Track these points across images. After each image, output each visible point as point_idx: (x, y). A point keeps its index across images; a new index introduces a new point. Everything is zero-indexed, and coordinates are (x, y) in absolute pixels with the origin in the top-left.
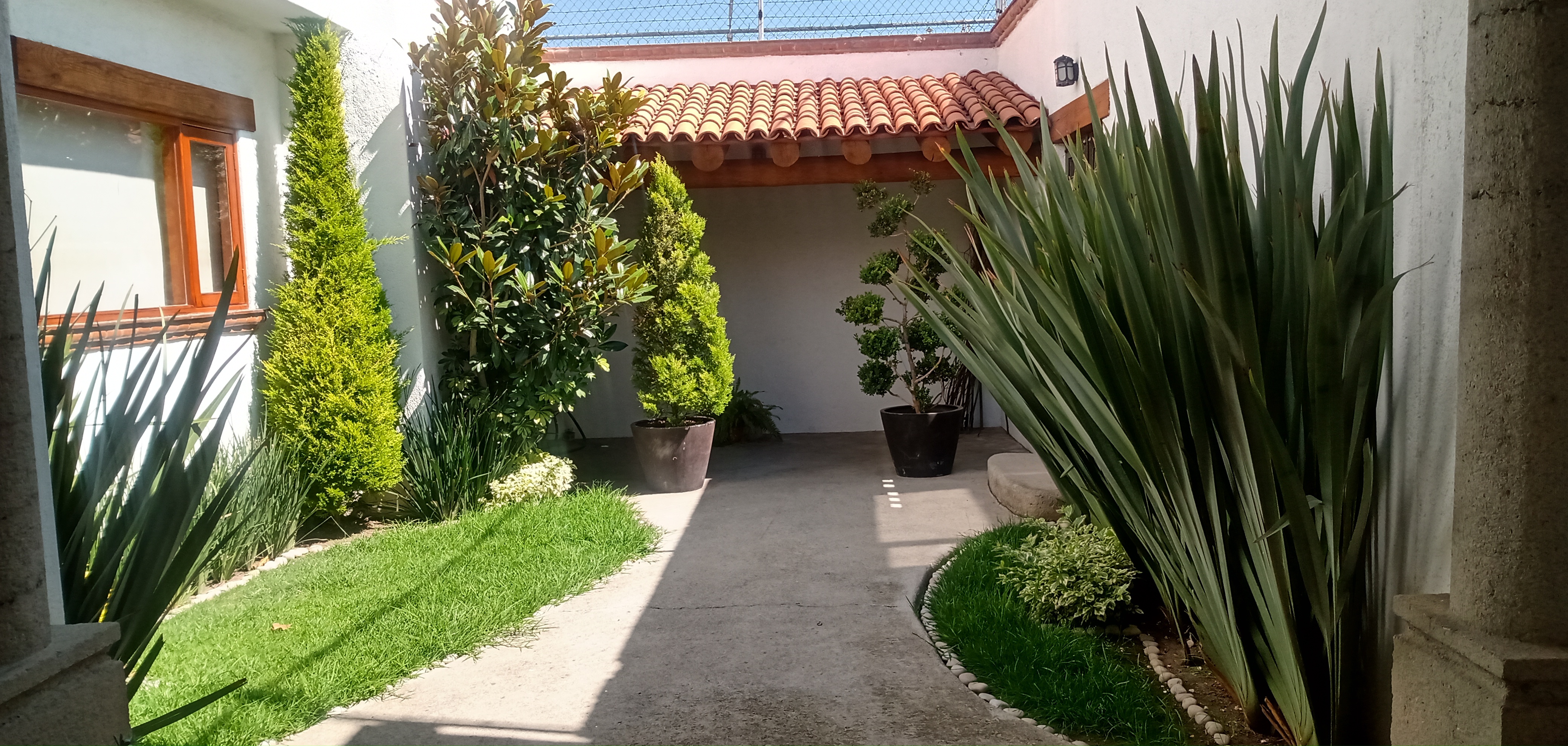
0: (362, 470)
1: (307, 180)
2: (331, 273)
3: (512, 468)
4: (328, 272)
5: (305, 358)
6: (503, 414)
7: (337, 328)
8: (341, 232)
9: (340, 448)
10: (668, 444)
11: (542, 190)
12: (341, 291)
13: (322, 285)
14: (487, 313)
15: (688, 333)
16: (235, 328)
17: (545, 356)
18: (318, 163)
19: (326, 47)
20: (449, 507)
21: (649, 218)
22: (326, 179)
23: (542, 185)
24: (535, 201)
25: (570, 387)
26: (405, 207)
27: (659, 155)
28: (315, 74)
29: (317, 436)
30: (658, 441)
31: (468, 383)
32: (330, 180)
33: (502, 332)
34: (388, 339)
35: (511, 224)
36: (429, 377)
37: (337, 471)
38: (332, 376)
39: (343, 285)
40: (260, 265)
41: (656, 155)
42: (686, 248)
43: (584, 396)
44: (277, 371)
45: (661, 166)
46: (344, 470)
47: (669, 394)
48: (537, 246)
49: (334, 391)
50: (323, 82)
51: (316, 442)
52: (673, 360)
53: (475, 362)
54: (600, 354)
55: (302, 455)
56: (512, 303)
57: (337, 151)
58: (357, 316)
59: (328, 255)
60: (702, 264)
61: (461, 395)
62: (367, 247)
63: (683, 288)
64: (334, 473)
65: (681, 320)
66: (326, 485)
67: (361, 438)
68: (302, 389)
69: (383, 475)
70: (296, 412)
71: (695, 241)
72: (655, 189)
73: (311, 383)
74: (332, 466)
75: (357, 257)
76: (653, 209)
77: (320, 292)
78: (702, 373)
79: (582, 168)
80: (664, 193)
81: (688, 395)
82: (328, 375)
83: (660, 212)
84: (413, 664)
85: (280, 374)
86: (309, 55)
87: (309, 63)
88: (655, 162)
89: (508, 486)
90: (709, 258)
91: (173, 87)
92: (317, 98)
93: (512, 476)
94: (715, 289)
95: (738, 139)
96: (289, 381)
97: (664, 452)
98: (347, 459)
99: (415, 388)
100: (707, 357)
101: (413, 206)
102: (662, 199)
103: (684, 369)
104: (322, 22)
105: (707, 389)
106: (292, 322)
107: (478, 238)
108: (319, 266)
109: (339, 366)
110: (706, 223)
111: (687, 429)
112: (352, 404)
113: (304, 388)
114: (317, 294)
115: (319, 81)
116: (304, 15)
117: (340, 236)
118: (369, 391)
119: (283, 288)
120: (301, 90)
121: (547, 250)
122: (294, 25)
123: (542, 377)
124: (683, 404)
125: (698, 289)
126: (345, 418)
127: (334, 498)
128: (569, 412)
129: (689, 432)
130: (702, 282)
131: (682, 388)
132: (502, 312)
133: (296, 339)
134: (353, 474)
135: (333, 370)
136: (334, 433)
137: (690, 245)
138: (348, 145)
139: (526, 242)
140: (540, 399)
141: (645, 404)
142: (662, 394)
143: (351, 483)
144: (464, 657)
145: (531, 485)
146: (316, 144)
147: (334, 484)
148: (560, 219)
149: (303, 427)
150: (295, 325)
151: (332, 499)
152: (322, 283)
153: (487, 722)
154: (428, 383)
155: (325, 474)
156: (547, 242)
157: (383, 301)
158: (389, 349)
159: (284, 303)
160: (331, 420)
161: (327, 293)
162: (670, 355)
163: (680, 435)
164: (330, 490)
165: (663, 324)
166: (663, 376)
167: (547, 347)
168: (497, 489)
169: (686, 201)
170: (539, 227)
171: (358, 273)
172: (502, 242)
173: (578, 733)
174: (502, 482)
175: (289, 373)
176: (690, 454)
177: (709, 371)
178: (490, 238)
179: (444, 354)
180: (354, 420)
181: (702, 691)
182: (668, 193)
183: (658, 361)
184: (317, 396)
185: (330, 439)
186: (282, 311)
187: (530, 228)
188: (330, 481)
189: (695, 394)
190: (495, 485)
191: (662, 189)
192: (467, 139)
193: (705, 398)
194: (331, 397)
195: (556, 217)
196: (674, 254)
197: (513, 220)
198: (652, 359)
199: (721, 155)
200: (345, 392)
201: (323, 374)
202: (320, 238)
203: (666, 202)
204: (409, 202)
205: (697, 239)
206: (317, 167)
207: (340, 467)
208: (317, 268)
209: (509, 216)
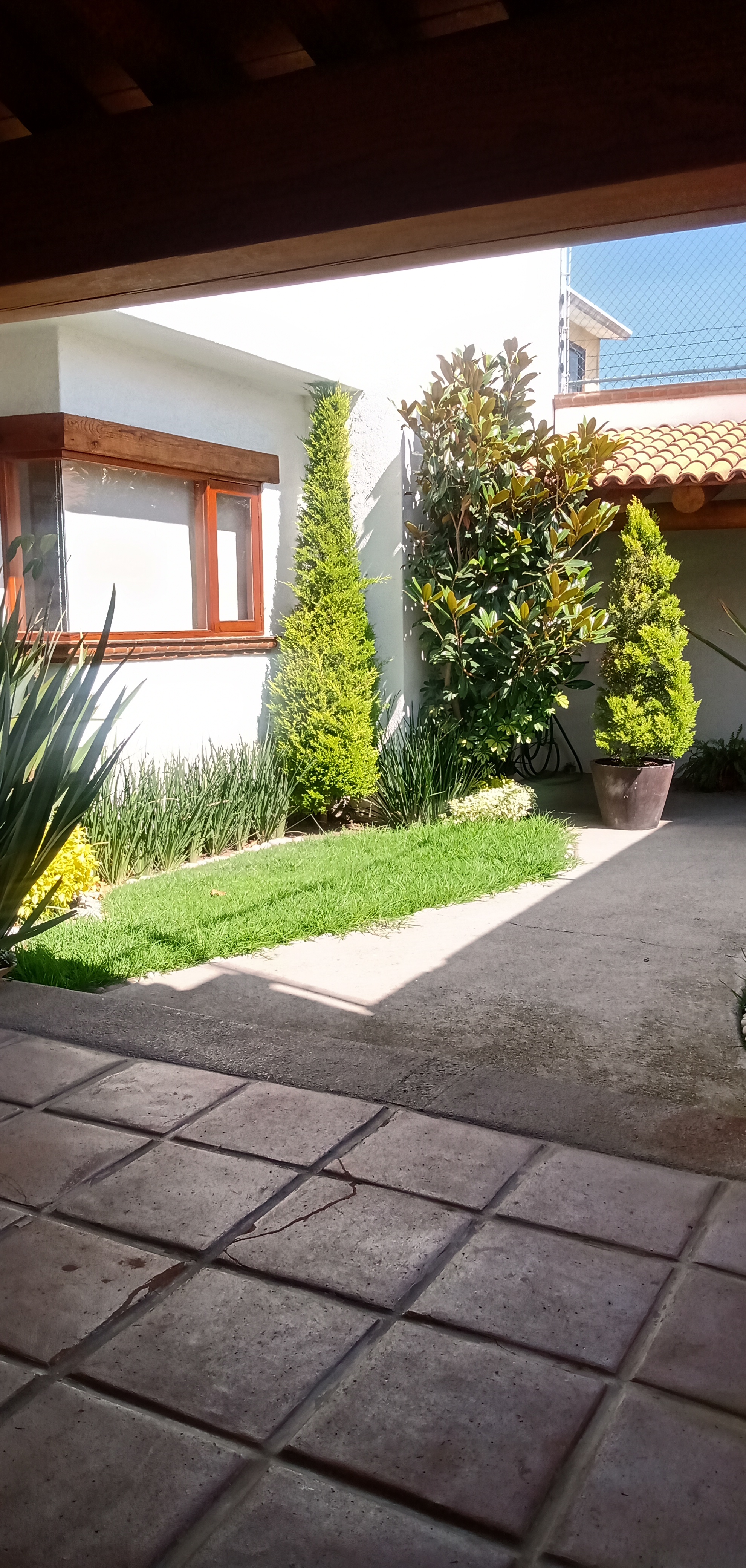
0: (338, 778)
1: (312, 526)
2: (325, 608)
3: (470, 789)
4: (323, 606)
5: (298, 680)
6: (468, 740)
7: (325, 655)
8: (335, 572)
9: (319, 756)
10: (620, 782)
11: (512, 534)
12: (332, 623)
13: (318, 618)
14: (455, 648)
15: (647, 676)
16: (247, 651)
17: (506, 690)
18: (321, 511)
19: (335, 408)
20: (413, 818)
21: (618, 561)
22: (328, 525)
23: (511, 529)
24: (504, 544)
25: (526, 720)
26: (397, 550)
27: (635, 498)
28: (324, 433)
29: (304, 747)
30: (611, 779)
31: (441, 711)
32: (332, 526)
33: (469, 667)
34: (369, 668)
35: (482, 566)
36: (409, 703)
37: (317, 777)
38: (318, 695)
39: (334, 618)
40: (276, 599)
41: (632, 498)
42: (654, 591)
43: (542, 730)
44: (278, 689)
45: (637, 510)
46: (323, 776)
47: (622, 734)
48: (505, 586)
49: (319, 709)
50: (331, 439)
51: (303, 750)
52: (630, 701)
53: (448, 692)
54: (561, 691)
55: (292, 762)
56: (478, 639)
57: (339, 500)
58: (341, 645)
59: (324, 591)
60: (672, 607)
61: (434, 720)
62: (357, 586)
63: (645, 631)
64: (314, 778)
65: (639, 662)
66: (309, 788)
67: (338, 751)
68: (294, 705)
69: (357, 785)
70: (289, 724)
71: (666, 584)
72: (628, 532)
73: (301, 701)
74: (313, 772)
75: (347, 594)
76: (623, 552)
77: (315, 624)
78: (658, 715)
79: (551, 513)
80: (636, 536)
81: (641, 736)
82: (315, 694)
83: (630, 554)
84: (293, 936)
85: (280, 691)
86: (322, 415)
87: (321, 422)
88: (632, 504)
89: (465, 805)
90: (679, 601)
91: (201, 447)
92: (325, 454)
93: (471, 797)
94: (682, 633)
95: (719, 480)
96: (286, 698)
97: (616, 789)
98: (326, 768)
99: (396, 711)
100: (666, 699)
101: (404, 549)
102: (632, 542)
103: (641, 710)
104: (334, 384)
105: (661, 731)
106: (292, 647)
107: (450, 579)
108: (317, 601)
109: (324, 688)
110: (681, 566)
111: (639, 769)
112: (333, 721)
113: (297, 704)
114: (312, 625)
115: (328, 439)
116: (317, 380)
117: (335, 576)
118: (349, 711)
119: (288, 619)
120: (314, 446)
121: (514, 591)
122: (312, 389)
123: (505, 710)
124: (636, 744)
125: (664, 631)
126: (328, 731)
127: (316, 799)
128: (526, 744)
129: (641, 773)
130: (669, 625)
131: (636, 729)
132: (470, 648)
133: (294, 663)
134: (331, 781)
135: (319, 691)
136: (316, 745)
137: (659, 587)
138: (349, 496)
139: (494, 584)
140: (498, 730)
141: (598, 742)
142: (615, 733)
143: (329, 788)
144: (336, 936)
145: (486, 807)
146: (322, 494)
147: (315, 788)
148: (526, 561)
149: (293, 737)
150: (294, 651)
151: (314, 800)
152: (318, 616)
153: (311, 987)
154: (408, 707)
155: (308, 778)
156: (515, 583)
157: (369, 634)
158: (369, 677)
159: (287, 632)
160: (315, 733)
161: (321, 625)
162: (628, 696)
163: (631, 776)
164: (311, 792)
165: (622, 665)
166: (618, 717)
167: (509, 682)
168: (455, 808)
169: (660, 544)
170: (507, 569)
171: (348, 608)
172: (473, 583)
173: (368, 1008)
174: (460, 802)
175: (286, 691)
176: (642, 793)
177: (666, 714)
178: (462, 579)
179: (425, 683)
180: (335, 735)
181: (492, 995)
182: (641, 535)
183: (614, 701)
184: (306, 712)
185: (314, 750)
186: (287, 639)
187: (499, 570)
188: (312, 785)
189: (648, 736)
190: (454, 804)
191: (634, 532)
192: (444, 486)
193: (658, 740)
194: (315, 713)
195: (523, 560)
196: (638, 597)
197: (483, 563)
198: (608, 698)
199: (701, 496)
200: (328, 711)
201: (311, 694)
202: (318, 577)
203: (637, 546)
204: (400, 545)
205: (669, 582)
206: (321, 515)
207: (319, 774)
208: (314, 603)
209: (481, 559)
